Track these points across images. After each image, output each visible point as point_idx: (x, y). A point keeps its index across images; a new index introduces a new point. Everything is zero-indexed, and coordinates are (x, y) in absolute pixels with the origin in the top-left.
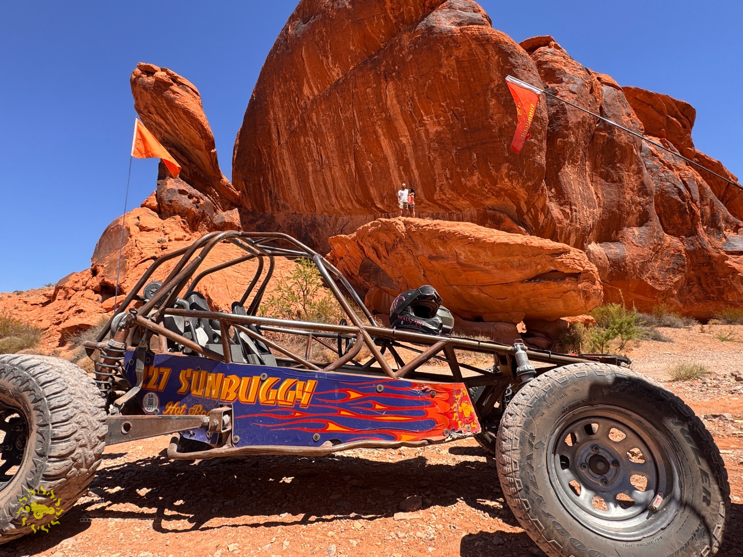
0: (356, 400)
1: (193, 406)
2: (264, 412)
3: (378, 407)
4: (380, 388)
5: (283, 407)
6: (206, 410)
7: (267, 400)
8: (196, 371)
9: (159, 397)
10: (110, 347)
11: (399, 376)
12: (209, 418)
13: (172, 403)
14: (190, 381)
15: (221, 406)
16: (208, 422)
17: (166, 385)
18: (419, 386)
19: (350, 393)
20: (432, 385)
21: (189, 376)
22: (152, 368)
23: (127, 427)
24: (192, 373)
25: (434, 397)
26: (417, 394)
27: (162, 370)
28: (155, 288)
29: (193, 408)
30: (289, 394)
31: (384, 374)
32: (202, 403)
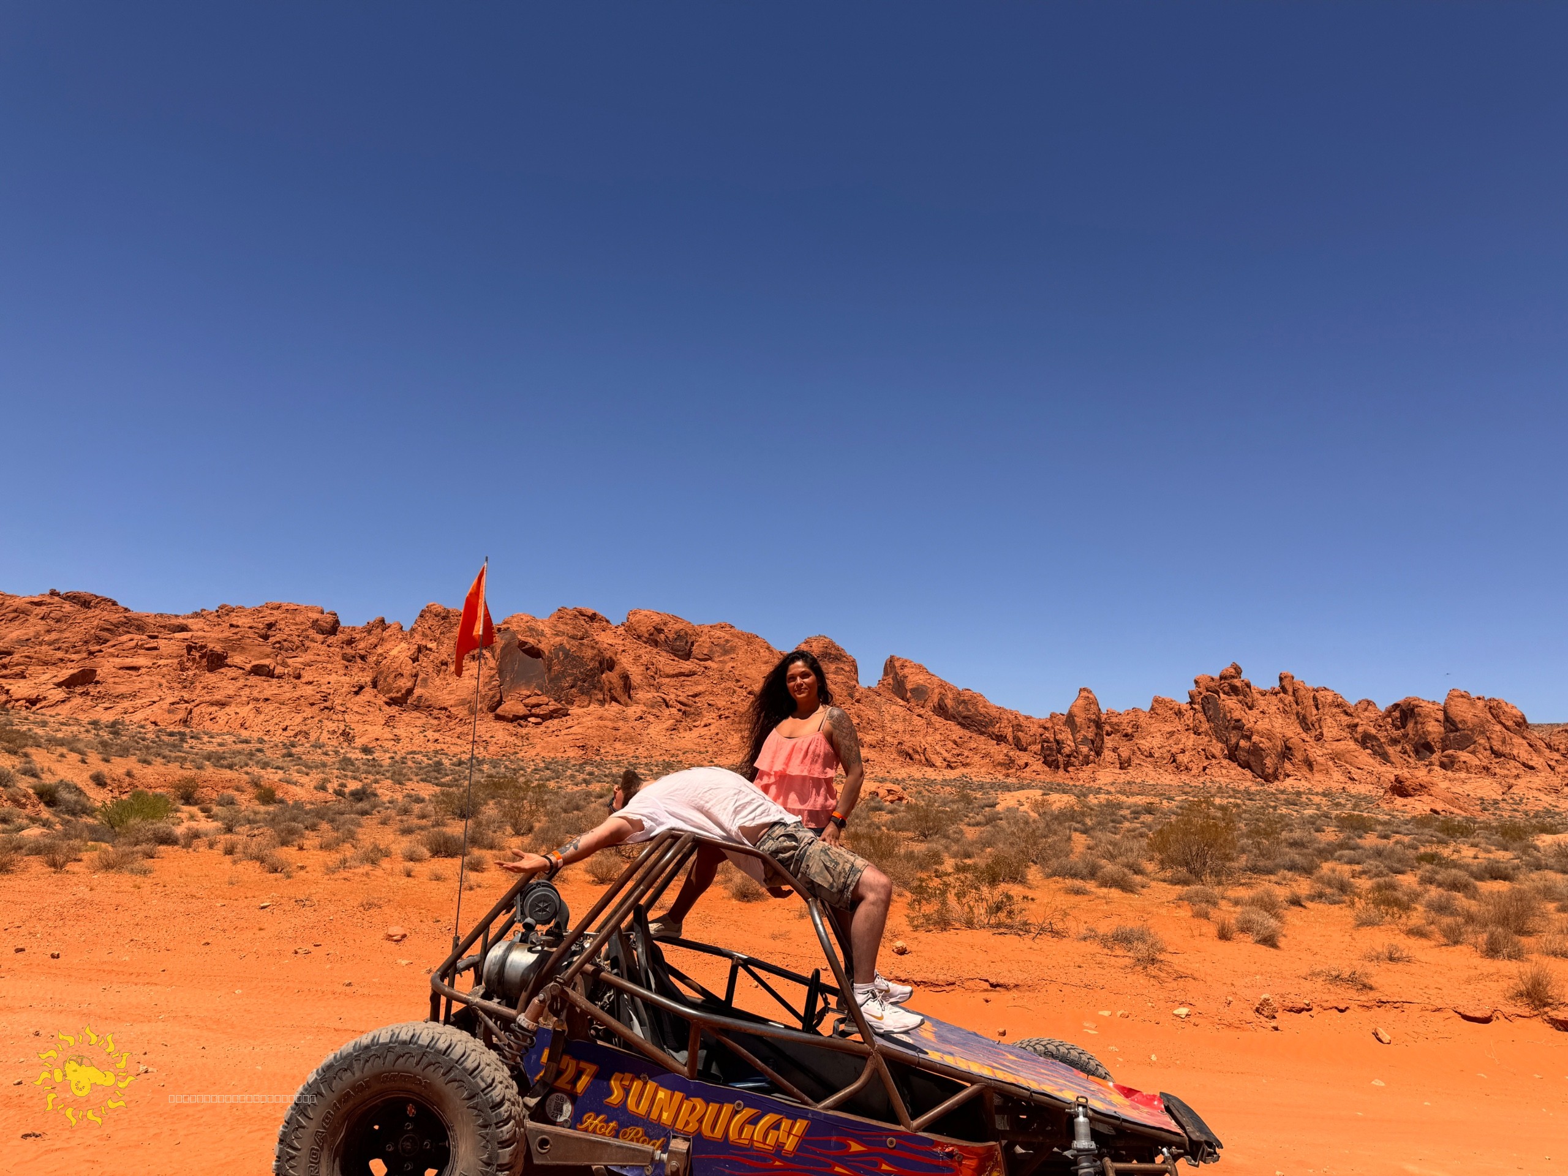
0: (857, 1154)
1: (628, 1127)
2: (733, 1154)
3: (884, 1167)
4: (891, 1142)
5: (759, 1150)
6: (650, 1137)
7: (740, 1138)
8: (640, 1079)
9: (573, 1103)
10: (520, 1027)
11: (918, 1129)
12: (665, 1156)
13: (593, 1115)
14: (627, 1091)
15: (674, 1137)
16: (661, 1161)
17: (587, 1090)
18: (942, 1147)
19: (852, 1143)
20: (960, 1147)
21: (627, 1083)
22: (566, 1059)
23: (543, 1143)
24: (632, 1081)
25: (960, 1164)
26: (939, 1157)
27: (583, 1065)
28: (545, 901)
29: (628, 1130)
30: (770, 1135)
31: (898, 1122)
32: (643, 1126)
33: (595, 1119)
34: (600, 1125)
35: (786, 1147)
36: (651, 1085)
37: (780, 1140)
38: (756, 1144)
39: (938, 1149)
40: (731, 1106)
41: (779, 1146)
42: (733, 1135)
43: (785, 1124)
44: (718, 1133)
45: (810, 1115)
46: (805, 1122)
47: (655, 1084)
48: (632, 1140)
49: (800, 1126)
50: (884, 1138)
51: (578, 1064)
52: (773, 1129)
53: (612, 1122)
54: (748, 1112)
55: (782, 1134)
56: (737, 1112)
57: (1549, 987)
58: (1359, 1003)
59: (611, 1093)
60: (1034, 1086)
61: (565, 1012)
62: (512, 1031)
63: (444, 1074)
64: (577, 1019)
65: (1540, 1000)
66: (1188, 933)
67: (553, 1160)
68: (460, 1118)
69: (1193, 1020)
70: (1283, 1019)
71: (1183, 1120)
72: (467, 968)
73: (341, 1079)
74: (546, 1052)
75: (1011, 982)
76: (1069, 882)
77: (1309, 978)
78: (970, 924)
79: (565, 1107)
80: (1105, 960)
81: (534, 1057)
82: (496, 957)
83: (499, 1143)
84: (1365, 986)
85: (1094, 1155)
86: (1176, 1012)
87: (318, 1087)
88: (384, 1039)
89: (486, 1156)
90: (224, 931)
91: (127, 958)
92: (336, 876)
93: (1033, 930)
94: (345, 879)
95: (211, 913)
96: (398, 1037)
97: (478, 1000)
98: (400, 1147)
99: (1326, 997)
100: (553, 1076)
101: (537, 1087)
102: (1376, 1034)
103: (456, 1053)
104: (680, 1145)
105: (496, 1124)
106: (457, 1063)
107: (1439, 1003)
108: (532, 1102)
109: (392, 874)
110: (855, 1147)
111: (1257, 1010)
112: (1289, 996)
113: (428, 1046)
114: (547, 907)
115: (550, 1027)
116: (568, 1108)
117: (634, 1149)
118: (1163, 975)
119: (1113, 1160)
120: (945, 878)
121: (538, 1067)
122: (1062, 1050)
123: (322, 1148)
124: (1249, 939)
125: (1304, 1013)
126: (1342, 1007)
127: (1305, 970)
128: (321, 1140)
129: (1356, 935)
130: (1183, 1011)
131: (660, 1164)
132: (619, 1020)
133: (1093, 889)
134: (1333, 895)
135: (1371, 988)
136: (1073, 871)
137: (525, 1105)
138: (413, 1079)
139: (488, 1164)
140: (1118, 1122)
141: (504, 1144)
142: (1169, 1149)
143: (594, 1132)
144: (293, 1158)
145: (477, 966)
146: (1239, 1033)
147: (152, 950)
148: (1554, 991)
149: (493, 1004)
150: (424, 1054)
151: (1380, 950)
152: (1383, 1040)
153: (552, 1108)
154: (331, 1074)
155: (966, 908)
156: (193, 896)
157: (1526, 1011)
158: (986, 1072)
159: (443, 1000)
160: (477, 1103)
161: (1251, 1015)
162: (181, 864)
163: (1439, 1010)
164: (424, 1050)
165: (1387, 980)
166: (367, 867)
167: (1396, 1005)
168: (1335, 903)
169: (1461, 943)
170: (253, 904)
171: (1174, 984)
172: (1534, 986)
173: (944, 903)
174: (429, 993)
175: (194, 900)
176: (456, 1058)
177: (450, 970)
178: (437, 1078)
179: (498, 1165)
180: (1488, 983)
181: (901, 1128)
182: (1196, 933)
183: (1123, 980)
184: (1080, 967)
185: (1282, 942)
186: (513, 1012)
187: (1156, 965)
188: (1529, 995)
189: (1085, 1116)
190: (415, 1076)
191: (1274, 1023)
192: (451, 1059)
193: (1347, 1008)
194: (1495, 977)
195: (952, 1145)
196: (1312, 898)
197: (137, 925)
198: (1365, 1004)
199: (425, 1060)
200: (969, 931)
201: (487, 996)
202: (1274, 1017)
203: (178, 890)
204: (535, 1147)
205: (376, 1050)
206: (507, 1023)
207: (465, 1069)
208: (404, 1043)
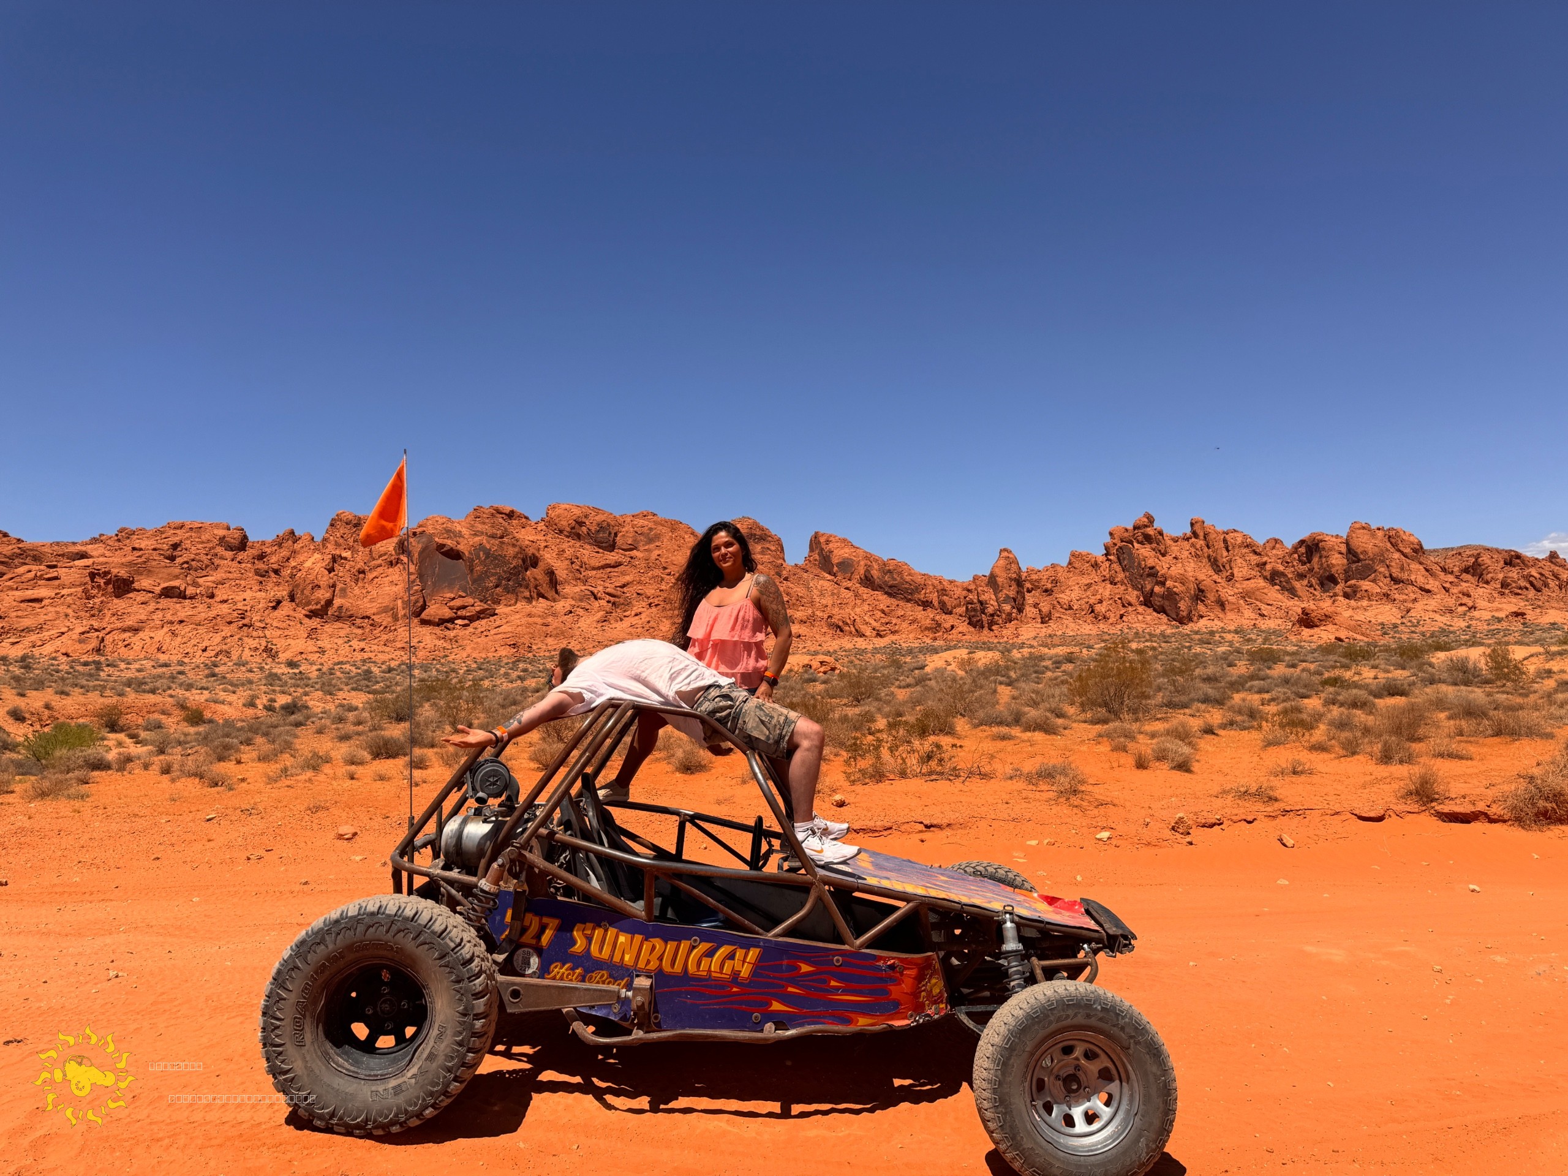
0: (808, 974)
1: (593, 972)
2: (693, 985)
3: (833, 983)
4: (838, 961)
5: (716, 979)
6: (614, 978)
7: (698, 970)
8: (600, 927)
9: (540, 955)
10: (482, 891)
11: (862, 946)
12: (630, 994)
13: (559, 964)
14: (589, 939)
15: (637, 976)
16: (626, 998)
17: (551, 942)
18: (884, 960)
19: (802, 965)
20: (901, 960)
21: (589, 932)
22: (529, 916)
23: (515, 994)
24: (594, 929)
25: (902, 974)
26: (882, 970)
27: (545, 920)
28: (494, 776)
29: (594, 975)
30: (726, 965)
31: (843, 943)
32: (607, 969)
33: (561, 968)
34: (566, 973)
35: (742, 975)
36: (612, 932)
37: (736, 969)
38: (714, 974)
39: (881, 963)
40: (688, 943)
41: (735, 974)
42: (692, 968)
43: (740, 954)
44: (678, 968)
45: (761, 944)
46: (758, 950)
47: (615, 930)
48: (598, 982)
49: (753, 954)
50: (831, 957)
51: (541, 920)
52: (729, 959)
53: (577, 968)
54: (704, 946)
55: (737, 962)
56: (694, 947)
57: (1435, 785)
58: (1265, 814)
59: (574, 943)
60: (965, 900)
61: (524, 873)
62: (475, 896)
63: (414, 939)
64: (537, 880)
65: (1428, 797)
66: (1107, 765)
67: (525, 1007)
68: (433, 976)
69: (1114, 842)
70: (1197, 834)
71: (1102, 919)
72: (424, 845)
73: (315, 952)
74: (509, 913)
75: (945, 822)
76: (995, 730)
77: (1220, 796)
78: (903, 774)
79: (532, 961)
80: (1031, 795)
81: (498, 918)
82: (452, 831)
83: (473, 995)
84: (1270, 798)
85: (1022, 955)
86: (1098, 836)
87: (294, 962)
88: (352, 912)
89: (462, 1008)
90: (173, 845)
91: (78, 879)
92: (279, 785)
93: (962, 774)
94: (288, 786)
95: (156, 829)
96: (365, 909)
97: (438, 871)
98: (378, 1009)
99: (1235, 811)
100: (518, 933)
101: (504, 944)
102: (1281, 840)
103: (424, 919)
104: (643, 982)
105: (468, 978)
106: (425, 927)
107: (1337, 808)
108: (500, 958)
109: (335, 778)
110: (805, 968)
111: (1173, 828)
112: (1202, 814)
113: (396, 915)
114: (497, 781)
115: (511, 889)
116: (535, 961)
117: (600, 990)
118: (1085, 804)
119: (1040, 959)
120: (878, 735)
121: (502, 927)
122: (990, 869)
123: (304, 1016)
124: (1165, 767)
125: (1216, 827)
126: (1250, 819)
127: (1216, 789)
128: (303, 1009)
129: (1263, 755)
130: (1105, 835)
131: (626, 1001)
132: (576, 875)
133: (1018, 734)
134: (1244, 722)
135: (1276, 800)
136: (998, 720)
137: (495, 962)
138: (386, 946)
139: (465, 1015)
140: (1042, 925)
141: (478, 995)
142: (1089, 944)
143: (561, 979)
144: (277, 1027)
145: (434, 844)
146: (1156, 850)
147: (102, 870)
148: (1439, 788)
149: (454, 874)
150: (392, 923)
151: (1284, 766)
152: (1287, 844)
153: (520, 963)
154: (304, 949)
155: (900, 761)
156: (136, 815)
157: (1415, 807)
158: (920, 891)
159: (405, 875)
160: (449, 962)
161: (1167, 834)
162: (118, 787)
163: (1337, 813)
164: (392, 918)
165: (1290, 792)
166: (309, 774)
167: (1299, 813)
168: (1245, 729)
169: (1359, 754)
170: (198, 817)
171: (1096, 812)
172: (1422, 785)
173: (878, 758)
174: (390, 869)
175: (137, 819)
176: (425, 923)
177: (408, 848)
178: (408, 943)
179: (474, 1015)
180: (1381, 786)
181: (846, 947)
182: (1115, 765)
183: (1048, 811)
184: (1007, 803)
185: (1196, 767)
186: (473, 879)
187: (1079, 796)
188: (1417, 793)
189: (1012, 921)
190: (386, 943)
191: (1188, 839)
192: (419, 924)
193: (1255, 819)
194: (1388, 780)
195: (893, 958)
196: (1223, 726)
197: (83, 847)
198: (1271, 814)
199: (394, 928)
200: (903, 781)
201: (447, 867)
202: (1189, 833)
203: (119, 810)
204: (507, 997)
205: (346, 923)
206: (468, 890)
207: (434, 933)
208: (372, 914)
